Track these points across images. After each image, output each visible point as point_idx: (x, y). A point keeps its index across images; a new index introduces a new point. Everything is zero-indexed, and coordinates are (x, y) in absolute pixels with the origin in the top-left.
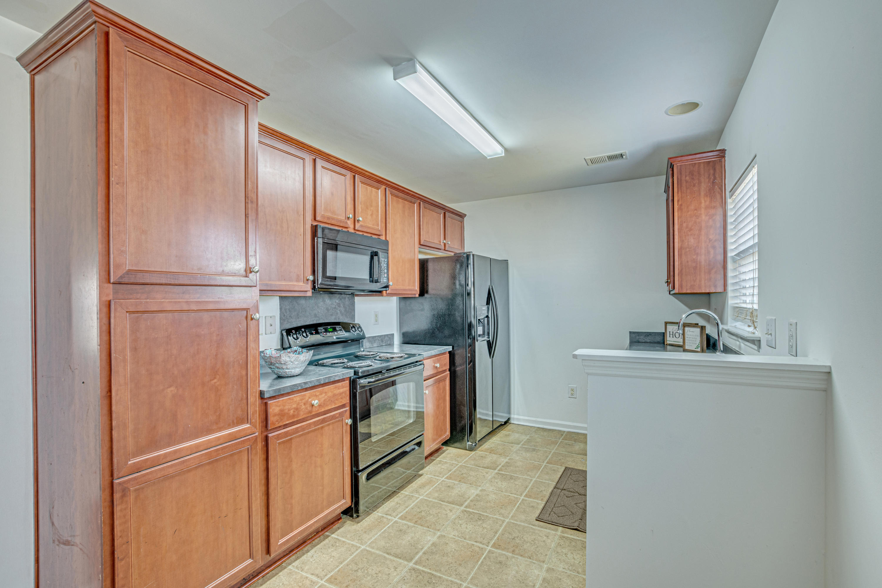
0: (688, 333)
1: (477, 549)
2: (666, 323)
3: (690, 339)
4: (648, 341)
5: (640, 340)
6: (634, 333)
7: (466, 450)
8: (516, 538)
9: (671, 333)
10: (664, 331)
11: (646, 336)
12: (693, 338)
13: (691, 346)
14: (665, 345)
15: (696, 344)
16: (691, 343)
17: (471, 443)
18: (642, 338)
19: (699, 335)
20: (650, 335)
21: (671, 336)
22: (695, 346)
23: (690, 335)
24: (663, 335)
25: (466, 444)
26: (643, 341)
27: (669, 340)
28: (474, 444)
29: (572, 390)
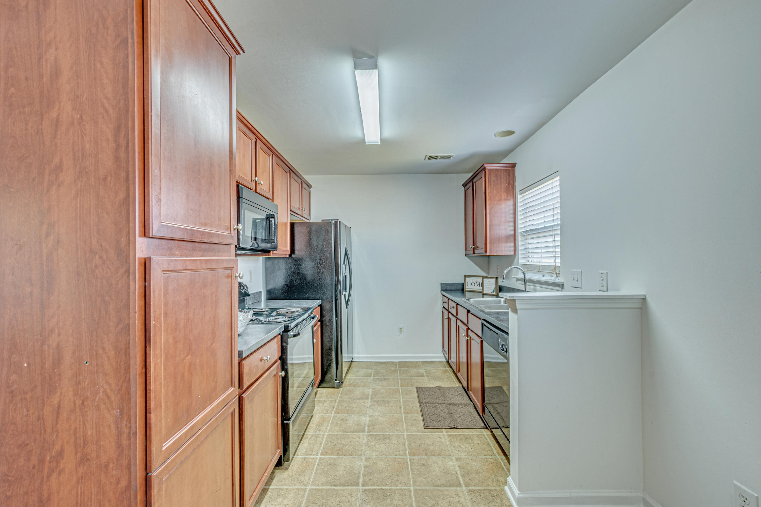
0: (486, 282)
1: (400, 460)
2: (465, 276)
3: (488, 286)
4: (453, 289)
5: (448, 289)
6: (444, 284)
7: (334, 388)
8: (421, 445)
9: (469, 283)
10: (464, 282)
11: (451, 286)
12: (489, 286)
13: (488, 291)
14: (465, 292)
15: (492, 289)
16: (488, 289)
17: (339, 382)
18: (449, 287)
19: (495, 283)
20: (454, 285)
21: (469, 285)
22: (492, 291)
23: (488, 284)
24: (463, 285)
25: (334, 383)
26: (450, 289)
27: (467, 288)
28: (341, 382)
29: (401, 329)
